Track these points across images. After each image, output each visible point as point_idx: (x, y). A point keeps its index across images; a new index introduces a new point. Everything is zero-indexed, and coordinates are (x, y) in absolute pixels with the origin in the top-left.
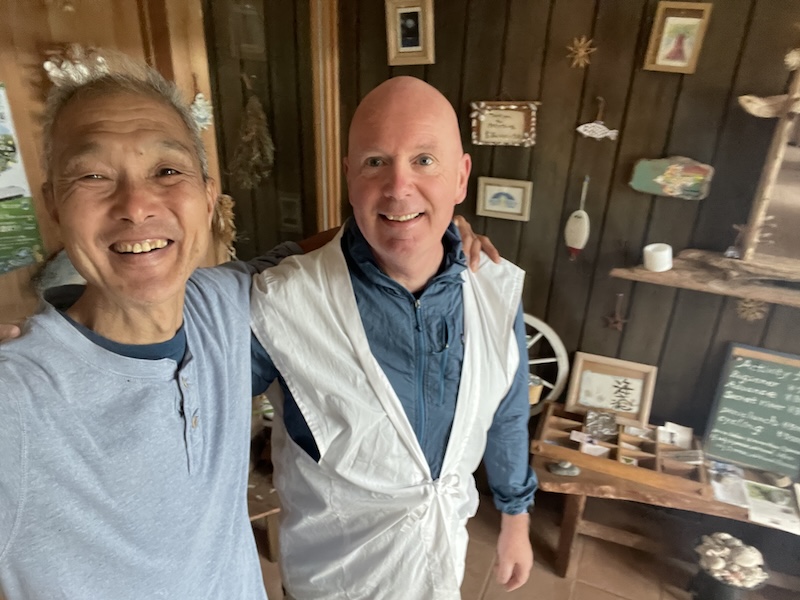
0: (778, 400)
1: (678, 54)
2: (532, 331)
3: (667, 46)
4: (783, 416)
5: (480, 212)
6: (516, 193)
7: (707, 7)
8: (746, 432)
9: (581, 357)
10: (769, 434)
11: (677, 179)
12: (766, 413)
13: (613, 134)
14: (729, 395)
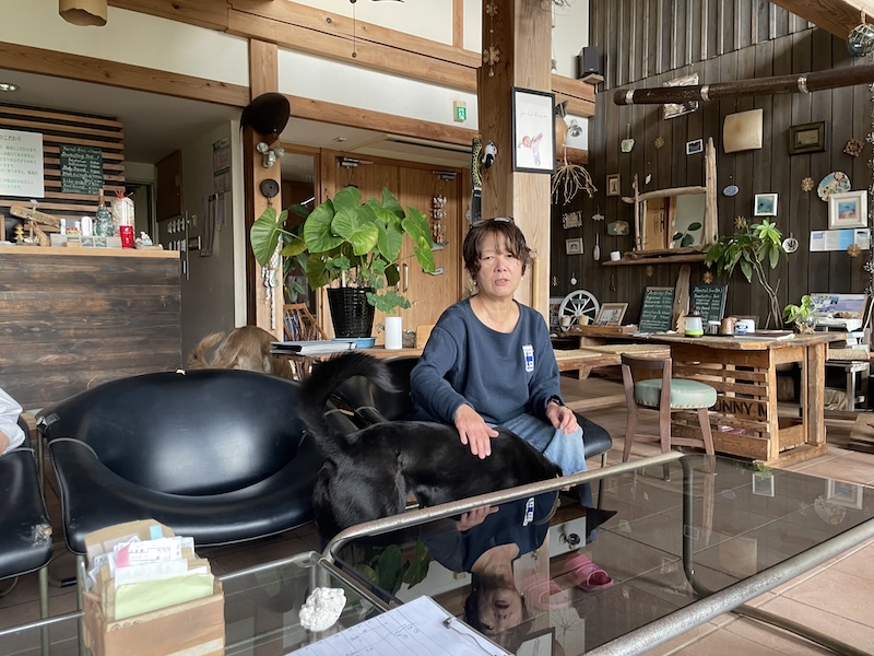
0: (661, 304)
1: (614, 190)
2: (587, 297)
3: (611, 189)
4: (662, 310)
5: (568, 252)
6: (577, 243)
7: (618, 176)
8: (651, 319)
9: (604, 305)
10: (658, 318)
11: (619, 228)
12: (656, 310)
13: (603, 218)
14: (646, 306)
